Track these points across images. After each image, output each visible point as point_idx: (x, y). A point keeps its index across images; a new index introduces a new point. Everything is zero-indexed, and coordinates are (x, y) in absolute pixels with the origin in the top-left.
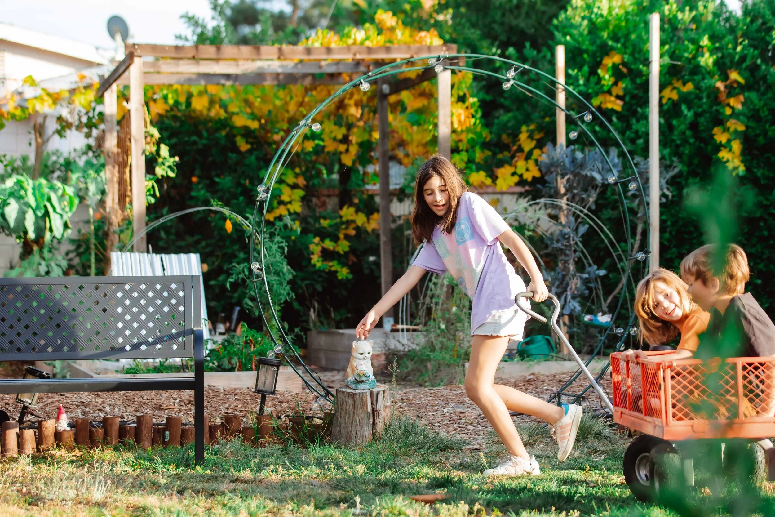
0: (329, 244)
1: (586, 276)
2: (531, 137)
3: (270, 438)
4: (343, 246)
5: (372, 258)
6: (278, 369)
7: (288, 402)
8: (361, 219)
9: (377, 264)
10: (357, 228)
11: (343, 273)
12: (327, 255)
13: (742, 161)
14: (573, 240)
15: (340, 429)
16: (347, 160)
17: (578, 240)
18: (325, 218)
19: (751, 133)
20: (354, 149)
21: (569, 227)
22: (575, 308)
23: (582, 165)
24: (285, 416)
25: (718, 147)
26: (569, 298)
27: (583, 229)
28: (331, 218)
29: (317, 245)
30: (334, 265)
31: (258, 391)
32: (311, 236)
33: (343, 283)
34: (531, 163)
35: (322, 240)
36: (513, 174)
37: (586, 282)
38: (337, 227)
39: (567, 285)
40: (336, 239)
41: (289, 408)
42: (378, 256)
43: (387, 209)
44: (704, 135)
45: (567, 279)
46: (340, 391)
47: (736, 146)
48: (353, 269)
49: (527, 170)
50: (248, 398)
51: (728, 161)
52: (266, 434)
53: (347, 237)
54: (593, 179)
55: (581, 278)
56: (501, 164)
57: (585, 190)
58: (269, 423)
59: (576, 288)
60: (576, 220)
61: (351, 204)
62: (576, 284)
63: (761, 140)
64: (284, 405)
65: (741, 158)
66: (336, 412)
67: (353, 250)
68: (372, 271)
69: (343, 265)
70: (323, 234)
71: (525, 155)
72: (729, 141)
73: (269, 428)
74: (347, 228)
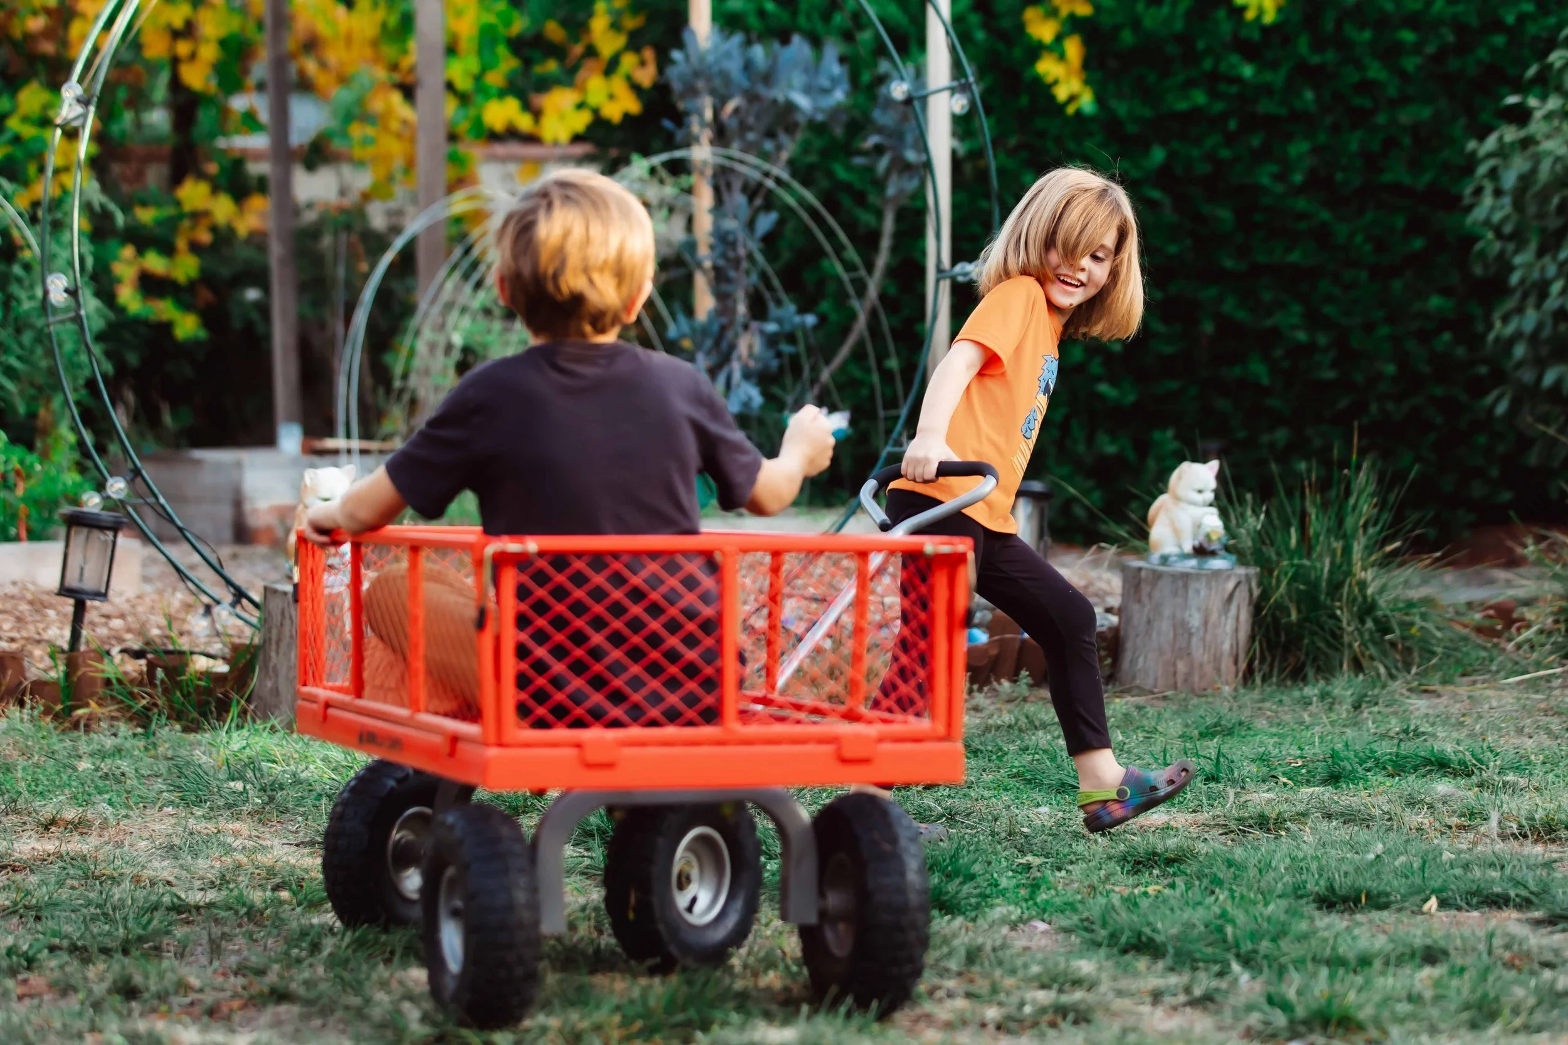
0: (155, 262)
1: (771, 327)
2: (615, 26)
3: (100, 705)
4: (186, 267)
5: (252, 294)
6: (115, 537)
7: (122, 616)
8: (223, 208)
9: (263, 309)
10: (214, 229)
11: (187, 326)
12: (150, 285)
13: (1087, 82)
14: (745, 246)
15: (276, 682)
16: (196, 77)
17: (754, 246)
18: (144, 204)
19: (1106, 21)
20: (209, 52)
21: (735, 217)
22: (750, 399)
23: (768, 78)
24: (123, 651)
25: (1036, 51)
26: (737, 375)
27: (766, 222)
28: (158, 204)
29: (129, 263)
30: (165, 309)
31: (65, 591)
32: (112, 243)
33: (187, 349)
34: (618, 84)
35: (141, 251)
36: (581, 106)
37: (771, 341)
38: (171, 224)
39: (732, 347)
40: (168, 250)
41: (129, 630)
42: (266, 288)
43: (285, 185)
44: (1006, 23)
45: (730, 334)
46: (275, 591)
47: (1073, 48)
48: (212, 318)
49: (611, 97)
50: (24, 607)
51: (1056, 82)
52: (91, 695)
53: (195, 248)
54: (791, 107)
55: (762, 333)
56: (544, 85)
57: (771, 134)
58: (98, 670)
59: (751, 355)
60: (751, 199)
61: (201, 176)
62: (750, 347)
63: (1127, 37)
64: (117, 623)
65: (1084, 76)
66: (266, 641)
67: (206, 278)
68: (249, 326)
69: (186, 306)
70: (142, 240)
71: (603, 65)
72: (1059, 38)
73: (99, 683)
74: (193, 227)
